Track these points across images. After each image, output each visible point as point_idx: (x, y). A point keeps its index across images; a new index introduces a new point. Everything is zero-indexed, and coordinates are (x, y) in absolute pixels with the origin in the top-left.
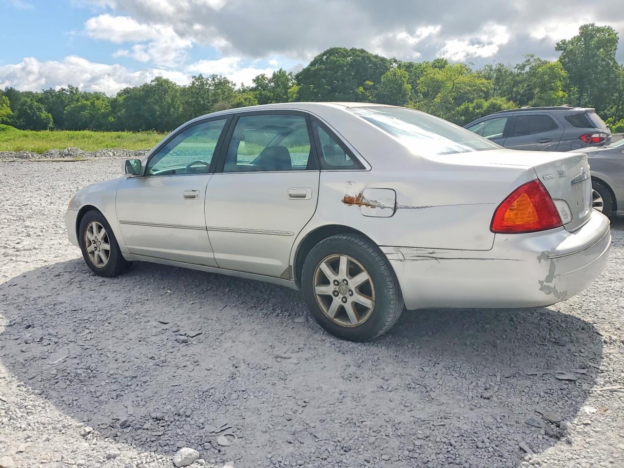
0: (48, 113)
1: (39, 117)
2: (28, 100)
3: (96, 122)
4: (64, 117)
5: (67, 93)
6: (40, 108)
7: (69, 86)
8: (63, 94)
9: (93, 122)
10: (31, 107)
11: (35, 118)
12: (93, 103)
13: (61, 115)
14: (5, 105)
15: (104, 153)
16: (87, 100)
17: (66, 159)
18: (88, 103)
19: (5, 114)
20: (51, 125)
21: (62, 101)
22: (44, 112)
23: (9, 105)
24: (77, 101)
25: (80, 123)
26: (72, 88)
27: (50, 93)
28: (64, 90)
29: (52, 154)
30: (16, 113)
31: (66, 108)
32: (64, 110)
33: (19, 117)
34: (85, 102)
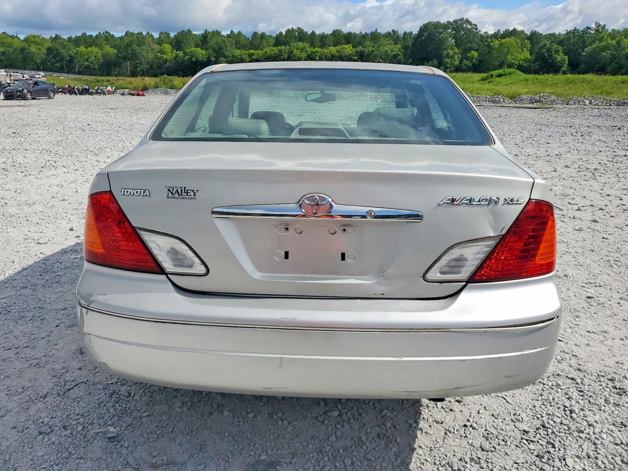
0: (565, 55)
1: (554, 60)
2: (548, 43)
3: (617, 63)
4: (581, 59)
5: (592, 32)
6: (558, 51)
7: (596, 23)
8: (587, 33)
9: (613, 64)
10: (549, 51)
11: (551, 61)
12: (618, 43)
13: (579, 57)
14: (525, 49)
15: (579, 101)
16: (613, 39)
17: (535, 105)
18: (614, 42)
19: (523, 58)
20: (564, 69)
21: (584, 42)
22: (561, 54)
23: (529, 49)
24: (601, 40)
25: (597, 66)
26: (600, 25)
27: (573, 33)
28: (589, 28)
29: (522, 100)
30: (533, 57)
31: (586, 49)
32: (583, 51)
33: (535, 61)
34: (609, 41)
